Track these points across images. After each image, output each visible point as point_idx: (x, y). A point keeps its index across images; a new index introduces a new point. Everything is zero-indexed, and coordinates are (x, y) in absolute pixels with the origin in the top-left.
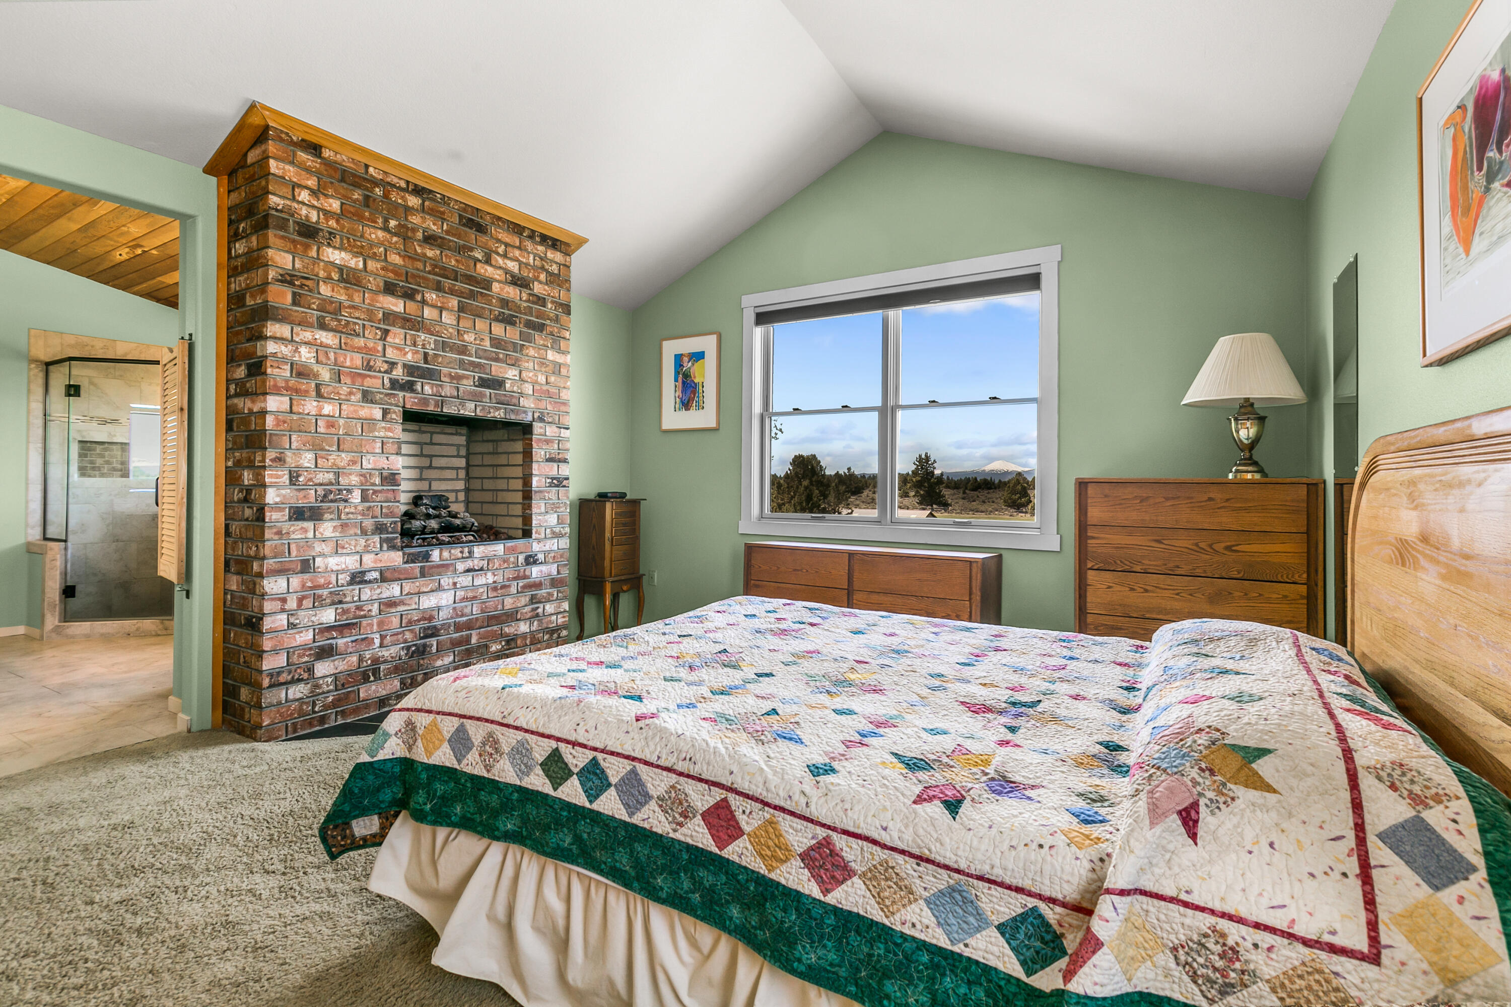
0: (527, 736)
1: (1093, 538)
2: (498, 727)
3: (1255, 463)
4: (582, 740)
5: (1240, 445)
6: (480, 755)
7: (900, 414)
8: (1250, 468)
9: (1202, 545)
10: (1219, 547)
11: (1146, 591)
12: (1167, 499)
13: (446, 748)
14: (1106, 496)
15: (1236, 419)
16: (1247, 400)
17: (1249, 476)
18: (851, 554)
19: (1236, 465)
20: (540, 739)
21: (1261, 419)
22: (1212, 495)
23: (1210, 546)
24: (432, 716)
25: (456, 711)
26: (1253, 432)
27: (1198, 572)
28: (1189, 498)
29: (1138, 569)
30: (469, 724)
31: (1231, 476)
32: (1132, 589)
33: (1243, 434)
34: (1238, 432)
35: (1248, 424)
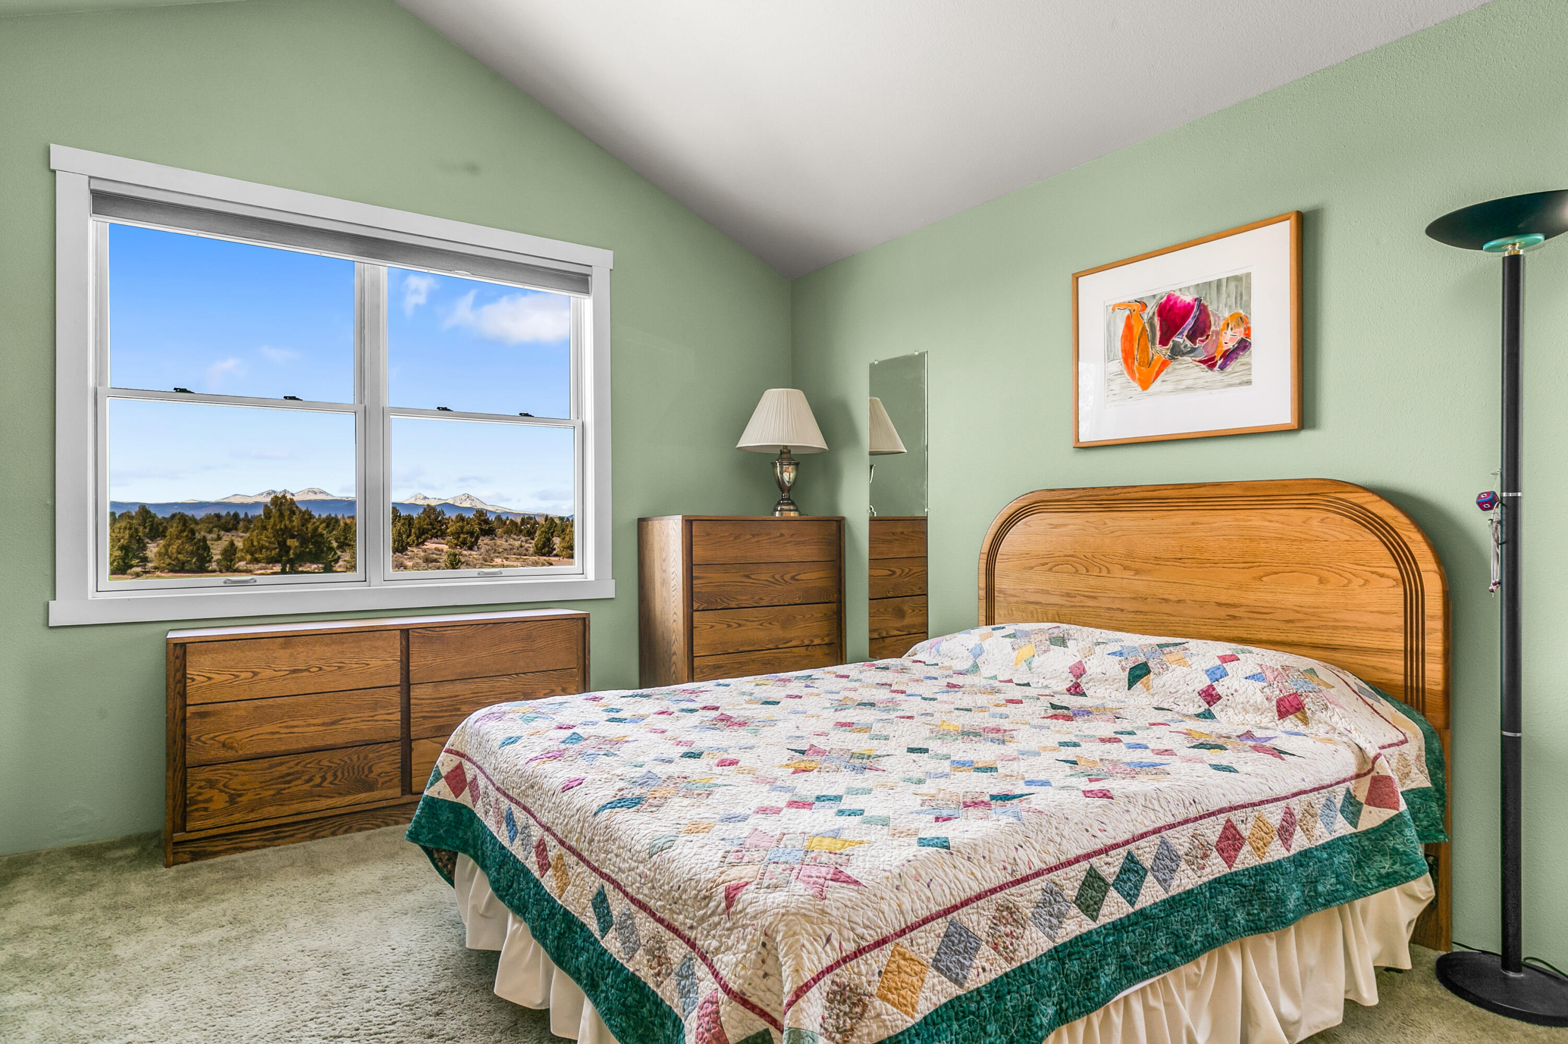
0: (1051, 876)
1: (698, 578)
2: (1013, 890)
3: (793, 504)
5: (781, 484)
6: (995, 948)
7: (395, 420)
8: (792, 507)
9: (777, 577)
10: (787, 577)
11: (740, 625)
12: (753, 536)
13: (933, 978)
14: (708, 534)
15: (781, 465)
16: (786, 447)
17: (792, 514)
18: (405, 632)
19: (779, 504)
20: (1068, 869)
21: (797, 464)
22: (783, 531)
23: (782, 577)
24: (889, 947)
25: (935, 909)
26: (792, 475)
27: (775, 602)
28: (768, 534)
29: (733, 605)
30: (961, 916)
31: (777, 514)
32: (729, 626)
33: (786, 476)
34: (782, 473)
35: (791, 468)
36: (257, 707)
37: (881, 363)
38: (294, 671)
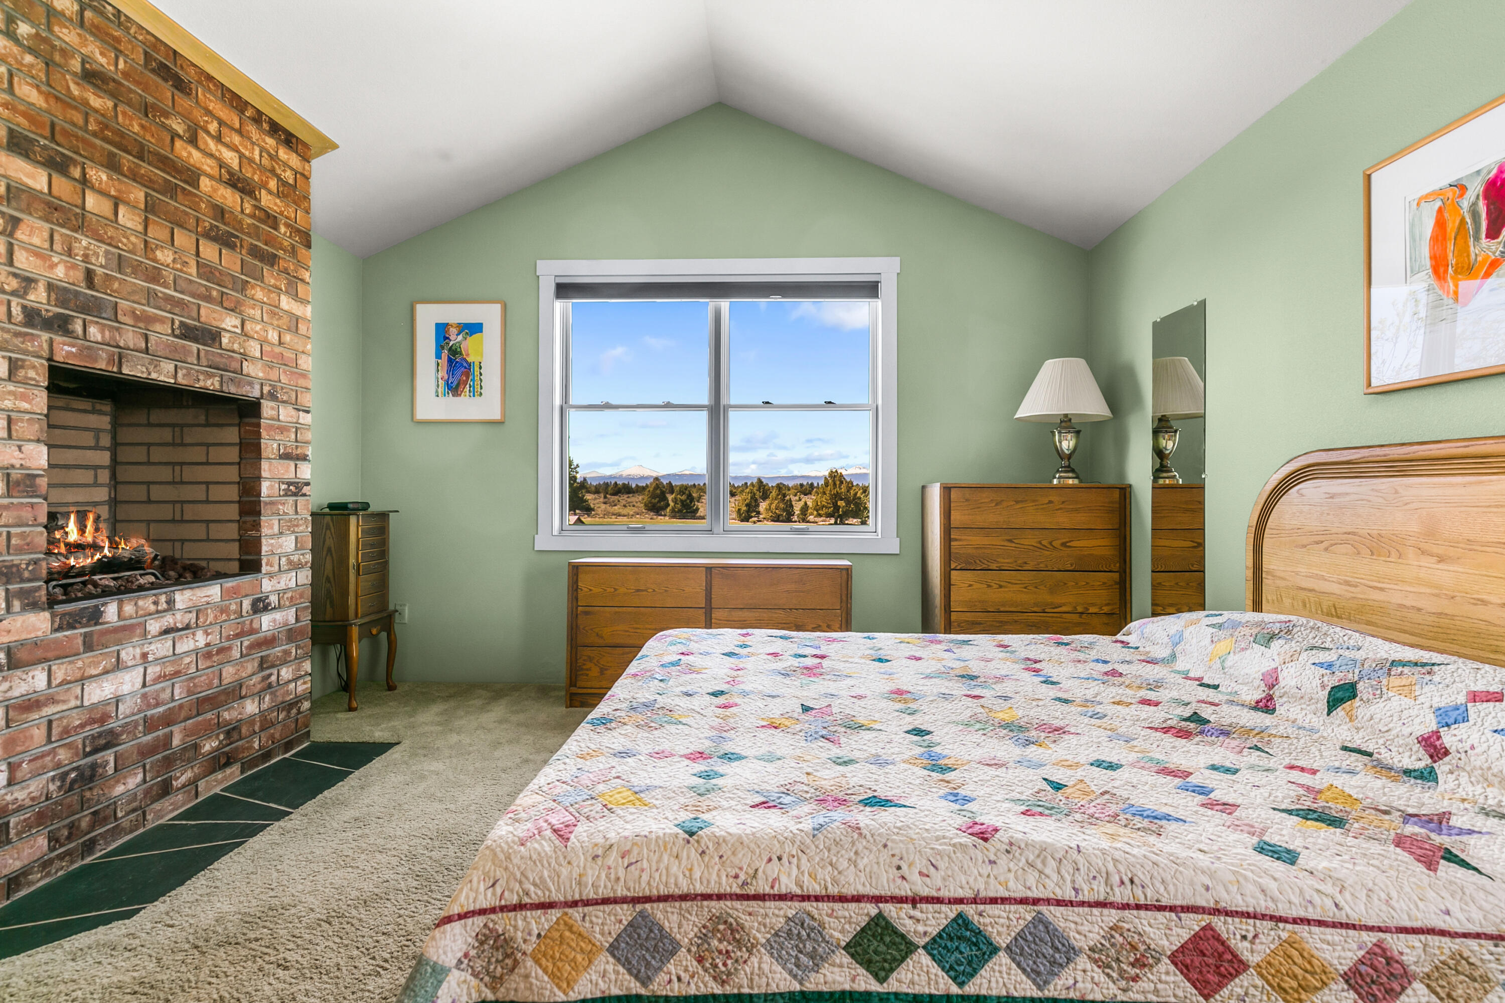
0: (806, 905)
1: (956, 540)
2: (737, 904)
3: (1073, 471)
4: (925, 892)
5: (1060, 454)
6: (700, 960)
8: (1070, 475)
9: (1044, 542)
10: (1057, 544)
11: (1001, 587)
12: (1017, 502)
13: (605, 963)
14: (967, 500)
15: (1060, 433)
16: (1066, 415)
17: (1070, 481)
18: (709, 569)
19: (1058, 471)
20: (837, 906)
21: (1078, 432)
22: (1051, 498)
23: (1051, 543)
24: (554, 914)
25: (620, 892)
26: (1072, 444)
27: (1042, 567)
28: (1034, 501)
29: (994, 566)
30: (658, 911)
31: (1055, 481)
32: (989, 586)
33: (1065, 445)
34: (1060, 442)
35: (1069, 436)
36: (616, 613)
37: (1163, 319)
38: (638, 590)
